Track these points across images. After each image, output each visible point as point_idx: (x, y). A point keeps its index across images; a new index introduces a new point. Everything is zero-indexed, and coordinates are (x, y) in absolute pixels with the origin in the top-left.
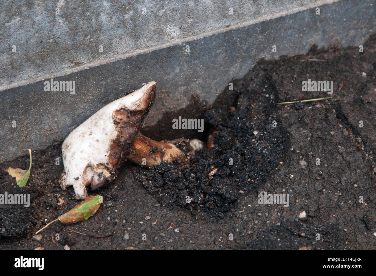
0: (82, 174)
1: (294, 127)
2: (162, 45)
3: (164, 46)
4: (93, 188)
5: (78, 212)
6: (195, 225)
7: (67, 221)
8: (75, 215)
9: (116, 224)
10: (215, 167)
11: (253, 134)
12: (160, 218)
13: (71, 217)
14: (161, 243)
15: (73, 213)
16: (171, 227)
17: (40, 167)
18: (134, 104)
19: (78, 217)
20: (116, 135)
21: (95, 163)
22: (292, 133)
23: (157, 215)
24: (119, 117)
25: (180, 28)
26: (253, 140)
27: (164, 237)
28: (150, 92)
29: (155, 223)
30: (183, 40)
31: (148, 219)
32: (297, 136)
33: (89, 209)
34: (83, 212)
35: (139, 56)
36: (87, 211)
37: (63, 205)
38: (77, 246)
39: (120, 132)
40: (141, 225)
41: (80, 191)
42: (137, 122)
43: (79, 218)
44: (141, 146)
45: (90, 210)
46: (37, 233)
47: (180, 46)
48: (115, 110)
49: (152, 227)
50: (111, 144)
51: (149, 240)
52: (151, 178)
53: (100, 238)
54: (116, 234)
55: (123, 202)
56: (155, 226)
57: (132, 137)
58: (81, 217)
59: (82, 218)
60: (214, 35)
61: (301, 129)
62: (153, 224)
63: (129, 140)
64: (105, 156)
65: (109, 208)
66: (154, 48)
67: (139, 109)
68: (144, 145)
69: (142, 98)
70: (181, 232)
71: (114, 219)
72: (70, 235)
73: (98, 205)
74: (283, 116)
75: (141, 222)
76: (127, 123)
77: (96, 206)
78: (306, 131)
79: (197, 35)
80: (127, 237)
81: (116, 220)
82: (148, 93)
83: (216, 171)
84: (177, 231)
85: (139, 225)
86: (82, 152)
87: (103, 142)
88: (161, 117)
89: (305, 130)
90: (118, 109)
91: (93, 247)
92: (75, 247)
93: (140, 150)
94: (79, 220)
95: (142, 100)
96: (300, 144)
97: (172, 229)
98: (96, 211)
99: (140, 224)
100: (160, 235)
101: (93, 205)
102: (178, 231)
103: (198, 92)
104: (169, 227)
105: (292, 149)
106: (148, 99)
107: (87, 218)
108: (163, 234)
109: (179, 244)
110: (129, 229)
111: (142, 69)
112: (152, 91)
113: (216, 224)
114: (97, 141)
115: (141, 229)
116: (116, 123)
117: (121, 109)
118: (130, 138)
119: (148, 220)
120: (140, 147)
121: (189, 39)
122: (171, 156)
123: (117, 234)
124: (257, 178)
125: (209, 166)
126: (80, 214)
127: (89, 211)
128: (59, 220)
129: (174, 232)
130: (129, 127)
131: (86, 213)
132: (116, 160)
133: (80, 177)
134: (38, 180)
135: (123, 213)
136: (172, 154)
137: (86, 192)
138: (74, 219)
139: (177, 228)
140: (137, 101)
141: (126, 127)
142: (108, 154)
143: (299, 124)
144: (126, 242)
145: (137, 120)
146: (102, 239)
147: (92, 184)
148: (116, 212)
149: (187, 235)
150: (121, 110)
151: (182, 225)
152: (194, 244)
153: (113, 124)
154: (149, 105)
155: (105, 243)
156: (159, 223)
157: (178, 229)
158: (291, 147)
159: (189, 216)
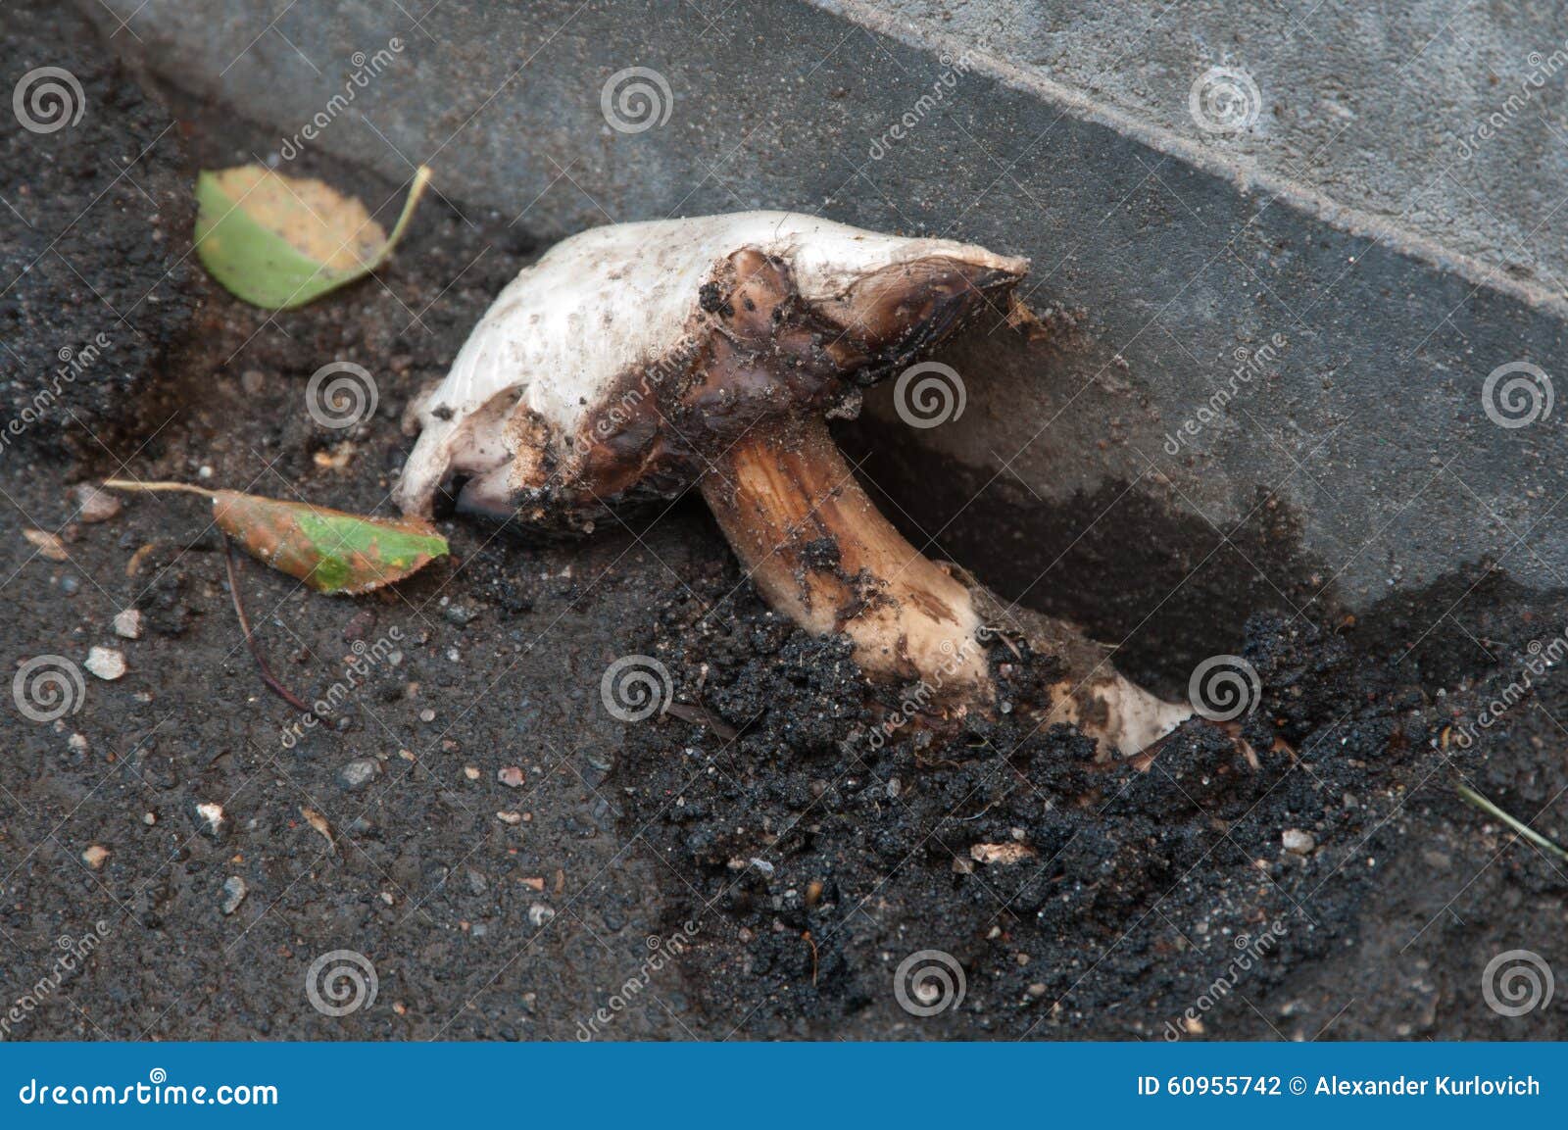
0: (472, 410)
1: (1400, 933)
2: (1160, 131)
3: (1166, 141)
4: (469, 499)
5: (305, 530)
6: (630, 955)
7: (239, 531)
8: (287, 532)
9: (394, 696)
10: (1029, 843)
11: (1277, 838)
12: (554, 817)
13: (262, 528)
14: (438, 905)
15: (285, 521)
16: (538, 883)
17: (444, 285)
18: (826, 276)
19: (292, 551)
20: (670, 348)
21: (535, 401)
22: (1367, 948)
23: (558, 799)
24: (753, 289)
25: (1277, 112)
26: (1262, 863)
27: (473, 893)
28: (934, 283)
29: (511, 818)
30: (1268, 180)
31: (507, 781)
32: (1367, 978)
33: (349, 552)
34: (319, 545)
35: (1027, 102)
36: (334, 552)
37: (326, 475)
38: (180, 652)
39: (705, 353)
40: (462, 784)
41: (422, 471)
42: (805, 369)
43: (290, 559)
44: (773, 487)
45: (352, 561)
46: (111, 483)
47: (1235, 196)
48: (753, 248)
49: (483, 825)
50: (631, 371)
51: (417, 860)
52: (727, 660)
53: (280, 695)
54: (346, 731)
55: (518, 647)
56: (499, 831)
57: (741, 414)
58: (301, 560)
59: (301, 567)
60: (1418, 261)
61: (1422, 965)
62: (500, 815)
63: (717, 414)
64: (583, 402)
65: (450, 628)
66: (1111, 115)
67: (836, 312)
68: (790, 495)
69: (875, 280)
70: (551, 935)
71: (413, 677)
72: (208, 593)
73: (397, 568)
74: (1424, 850)
75: (472, 774)
76: (760, 334)
77: (388, 566)
78: (1425, 989)
79: (1348, 202)
80: (358, 772)
81: (413, 689)
82: (920, 277)
83: (1012, 860)
84: (537, 913)
85: (458, 774)
86: (535, 319)
87: (618, 340)
88: (1092, 485)
89: (1425, 983)
90: (766, 250)
91: (216, 704)
92: (169, 648)
93: (756, 503)
94: (289, 569)
95: (870, 284)
96: (1346, 1019)
97: (535, 891)
98: (373, 585)
99: (464, 775)
100: (466, 876)
101: (379, 554)
102: (538, 920)
103: (1298, 499)
104: (536, 877)
105: (1287, 1009)
106: (903, 302)
107: (328, 589)
108: (477, 881)
109: (485, 968)
110: (404, 754)
111: (1032, 173)
112: (946, 283)
113: (699, 1025)
114: (608, 320)
115: (446, 796)
116: (712, 299)
117: (778, 261)
118: (730, 411)
119: (502, 784)
120: (759, 489)
121: (1299, 194)
122: (902, 645)
123: (351, 737)
124: (1079, 1010)
125: (1008, 814)
126: (305, 544)
127: (344, 562)
128: (210, 500)
129: (525, 912)
130: (759, 358)
131: (330, 561)
132: (611, 453)
133: (458, 418)
134: (381, 322)
135: (470, 685)
136: (913, 642)
137: (431, 491)
138: (275, 547)
139: (554, 907)
140: (844, 272)
141: (742, 352)
142: (594, 401)
143: (1437, 939)
144: (334, 790)
145: (811, 358)
146: (282, 704)
147: (479, 482)
148: (447, 659)
149: (555, 967)
150: (775, 266)
151: (589, 916)
152: (530, 1014)
153: (696, 297)
154: (896, 334)
155: (270, 728)
156: (524, 831)
157: (551, 913)
158: (1293, 997)
159: (652, 905)
